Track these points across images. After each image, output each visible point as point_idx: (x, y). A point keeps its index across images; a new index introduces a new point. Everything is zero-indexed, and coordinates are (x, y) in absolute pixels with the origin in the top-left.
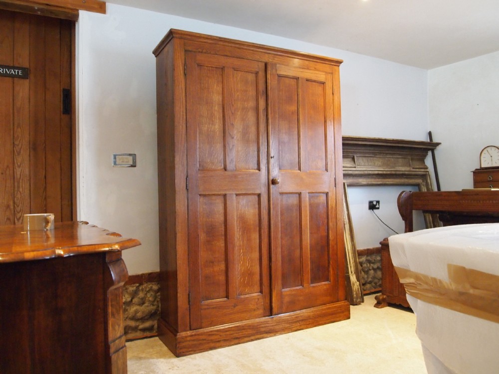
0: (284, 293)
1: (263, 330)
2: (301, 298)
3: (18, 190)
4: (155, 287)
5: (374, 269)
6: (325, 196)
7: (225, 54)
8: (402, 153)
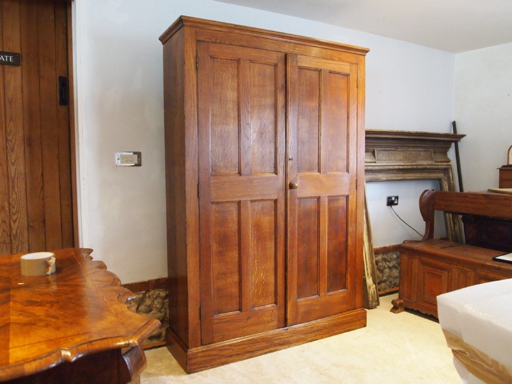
0: (299, 304)
1: (277, 342)
2: (317, 308)
3: (13, 189)
4: (163, 294)
5: (389, 267)
6: (345, 199)
7: (241, 43)
8: (424, 145)
